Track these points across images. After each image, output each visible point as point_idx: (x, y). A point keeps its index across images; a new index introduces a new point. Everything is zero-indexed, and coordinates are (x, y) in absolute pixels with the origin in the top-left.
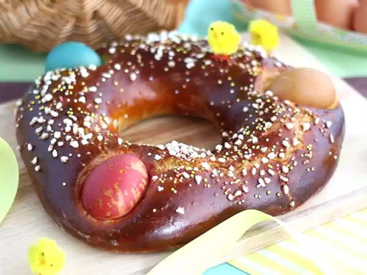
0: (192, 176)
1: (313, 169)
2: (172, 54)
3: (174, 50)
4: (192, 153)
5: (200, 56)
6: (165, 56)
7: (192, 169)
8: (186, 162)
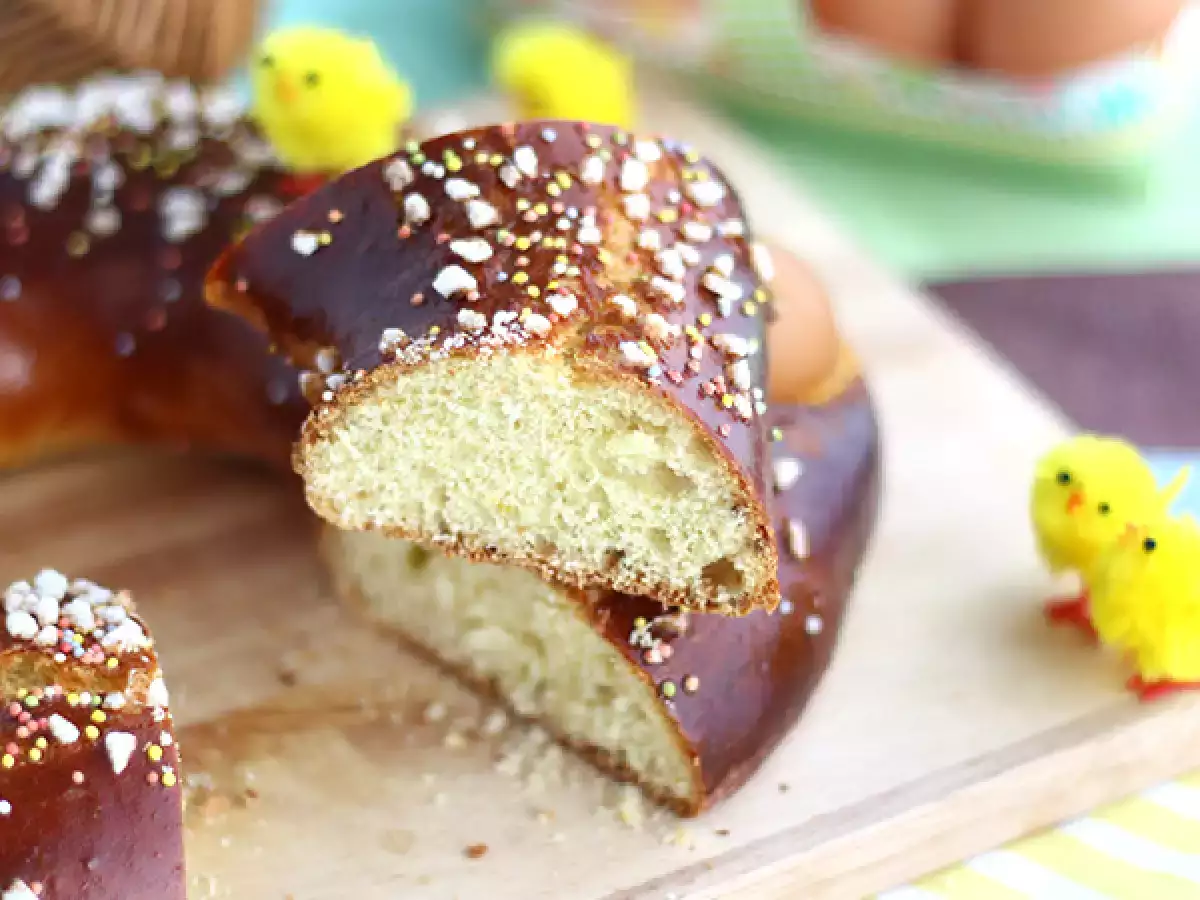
0: (92, 732)
1: (693, 684)
2: (107, 178)
3: (119, 159)
4: (117, 625)
5: (231, 183)
6: (80, 187)
7: (98, 700)
8: (77, 670)
